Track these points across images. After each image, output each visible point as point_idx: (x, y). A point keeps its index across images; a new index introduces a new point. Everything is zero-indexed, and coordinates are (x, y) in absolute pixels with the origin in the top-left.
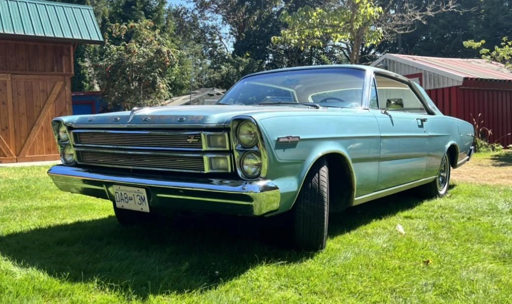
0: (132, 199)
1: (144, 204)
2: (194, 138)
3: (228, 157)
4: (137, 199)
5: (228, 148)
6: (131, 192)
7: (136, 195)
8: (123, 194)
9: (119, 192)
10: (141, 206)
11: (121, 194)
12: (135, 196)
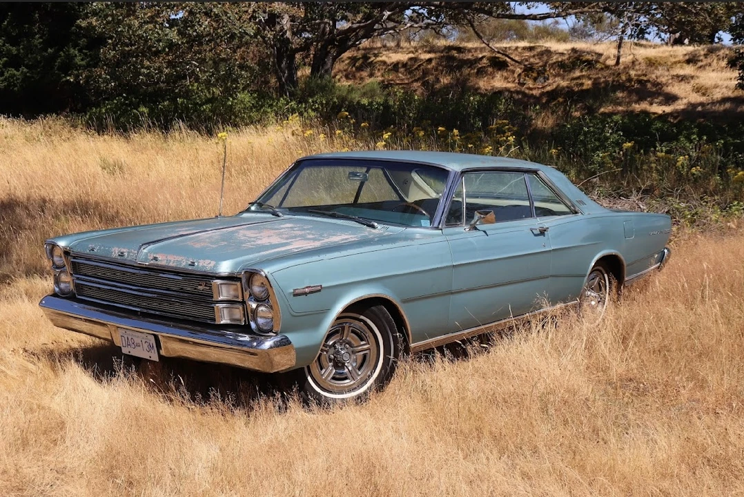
0: (139, 346)
1: (153, 351)
2: (205, 286)
3: (241, 308)
4: (146, 346)
5: (240, 299)
6: (138, 337)
7: (144, 341)
8: (130, 339)
9: (126, 336)
10: (150, 354)
11: (128, 339)
12: (144, 343)
